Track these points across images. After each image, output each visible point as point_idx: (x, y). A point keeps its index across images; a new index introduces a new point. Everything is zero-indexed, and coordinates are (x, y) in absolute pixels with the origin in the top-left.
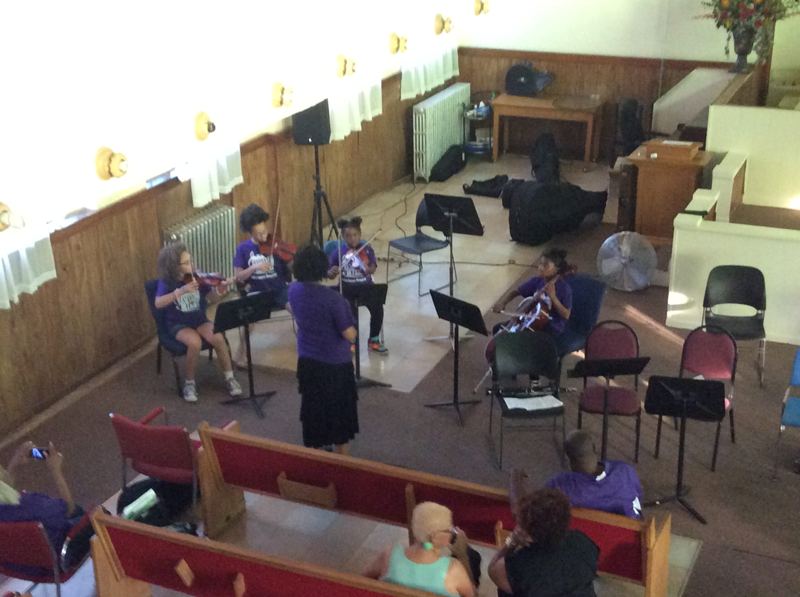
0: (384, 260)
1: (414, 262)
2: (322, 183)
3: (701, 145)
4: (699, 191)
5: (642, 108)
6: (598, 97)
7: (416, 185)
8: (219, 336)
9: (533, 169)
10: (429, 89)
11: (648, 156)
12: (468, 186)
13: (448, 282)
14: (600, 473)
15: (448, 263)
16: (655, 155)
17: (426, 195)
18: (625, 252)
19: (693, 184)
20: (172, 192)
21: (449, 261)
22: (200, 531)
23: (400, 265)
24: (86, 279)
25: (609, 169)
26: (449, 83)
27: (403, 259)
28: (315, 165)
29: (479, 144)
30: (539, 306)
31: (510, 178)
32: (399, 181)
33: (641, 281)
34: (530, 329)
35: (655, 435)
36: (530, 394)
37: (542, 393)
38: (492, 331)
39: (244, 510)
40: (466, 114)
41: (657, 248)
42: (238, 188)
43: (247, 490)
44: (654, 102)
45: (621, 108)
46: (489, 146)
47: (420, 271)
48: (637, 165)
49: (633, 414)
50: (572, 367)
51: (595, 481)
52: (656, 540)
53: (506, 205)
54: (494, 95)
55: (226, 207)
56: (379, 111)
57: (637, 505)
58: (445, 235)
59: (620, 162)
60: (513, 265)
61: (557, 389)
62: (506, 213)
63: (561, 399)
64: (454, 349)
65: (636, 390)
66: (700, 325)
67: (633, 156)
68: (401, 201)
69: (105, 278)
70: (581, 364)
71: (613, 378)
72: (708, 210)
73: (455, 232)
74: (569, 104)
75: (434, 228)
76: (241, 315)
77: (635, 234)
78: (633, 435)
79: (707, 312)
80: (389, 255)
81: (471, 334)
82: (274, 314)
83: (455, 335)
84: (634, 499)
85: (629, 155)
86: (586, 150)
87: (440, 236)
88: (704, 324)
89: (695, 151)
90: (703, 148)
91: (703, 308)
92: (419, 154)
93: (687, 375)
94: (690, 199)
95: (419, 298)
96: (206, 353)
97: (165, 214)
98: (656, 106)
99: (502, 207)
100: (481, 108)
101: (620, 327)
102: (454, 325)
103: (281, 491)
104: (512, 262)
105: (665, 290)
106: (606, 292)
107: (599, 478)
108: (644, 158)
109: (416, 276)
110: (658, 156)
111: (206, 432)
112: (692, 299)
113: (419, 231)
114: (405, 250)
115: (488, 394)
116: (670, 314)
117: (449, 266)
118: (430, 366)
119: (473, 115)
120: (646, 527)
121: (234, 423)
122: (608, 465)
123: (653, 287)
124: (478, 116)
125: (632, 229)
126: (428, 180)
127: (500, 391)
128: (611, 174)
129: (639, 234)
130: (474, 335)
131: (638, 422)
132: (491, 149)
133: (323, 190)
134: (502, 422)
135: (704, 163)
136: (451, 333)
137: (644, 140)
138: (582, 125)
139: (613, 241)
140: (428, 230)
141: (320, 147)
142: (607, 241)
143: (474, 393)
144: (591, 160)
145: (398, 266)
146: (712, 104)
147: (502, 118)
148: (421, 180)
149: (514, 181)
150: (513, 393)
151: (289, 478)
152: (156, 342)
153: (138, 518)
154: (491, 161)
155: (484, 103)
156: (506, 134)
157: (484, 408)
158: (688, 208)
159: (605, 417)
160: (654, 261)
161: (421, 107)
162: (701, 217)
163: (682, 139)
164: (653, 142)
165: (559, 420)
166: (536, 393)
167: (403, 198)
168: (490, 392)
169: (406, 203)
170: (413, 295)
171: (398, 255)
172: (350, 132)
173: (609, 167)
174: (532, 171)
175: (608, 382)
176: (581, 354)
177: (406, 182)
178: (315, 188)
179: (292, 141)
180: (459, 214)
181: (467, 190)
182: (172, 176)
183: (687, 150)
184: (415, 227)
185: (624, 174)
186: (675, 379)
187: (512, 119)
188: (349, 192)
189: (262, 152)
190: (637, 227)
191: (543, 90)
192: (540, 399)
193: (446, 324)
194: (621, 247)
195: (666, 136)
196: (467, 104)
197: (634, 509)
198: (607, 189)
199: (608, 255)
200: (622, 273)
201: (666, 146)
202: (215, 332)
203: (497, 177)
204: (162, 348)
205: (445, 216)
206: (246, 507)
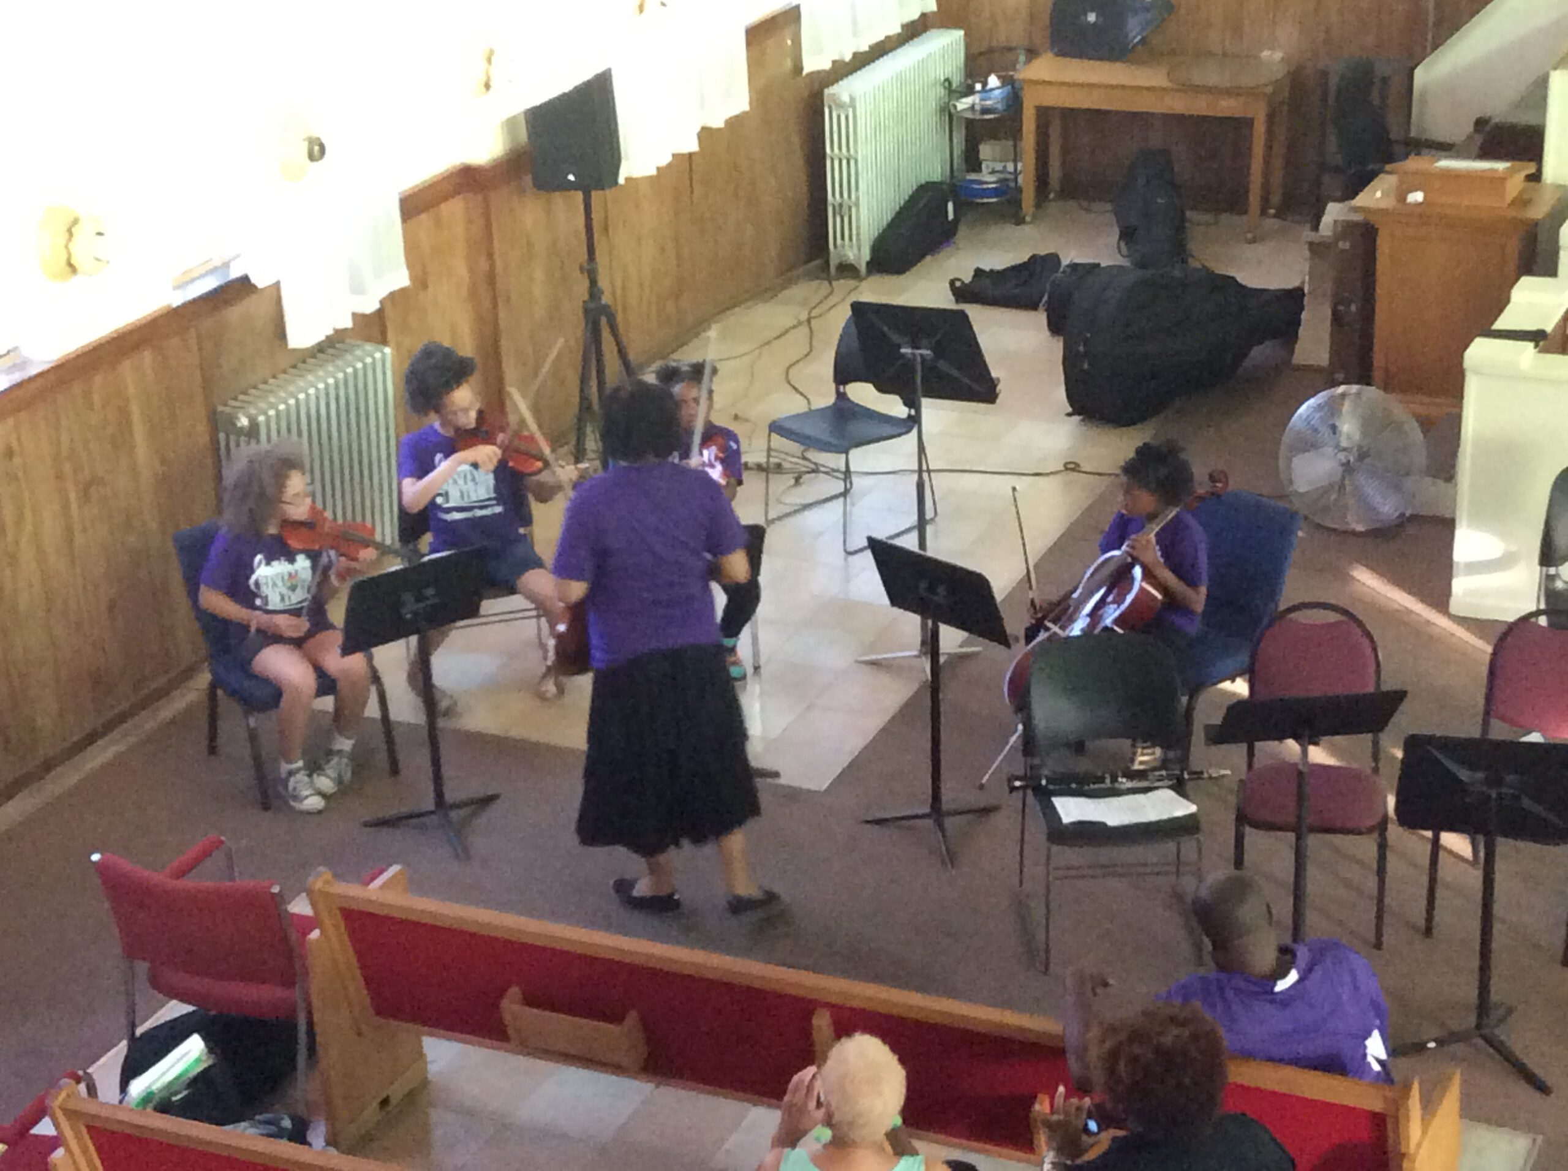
0: (759, 467)
1: (831, 472)
2: (603, 283)
3: (1531, 168)
4: (1525, 281)
5: (1385, 80)
6: (1278, 55)
7: (835, 283)
8: (356, 662)
9: (1121, 238)
10: (865, 48)
11: (1402, 199)
12: (963, 282)
13: (914, 519)
14: (1284, 975)
15: (913, 471)
16: (1417, 197)
17: (859, 309)
18: (1349, 438)
19: (1512, 266)
20: (234, 313)
21: (916, 467)
22: (317, 1136)
23: (797, 480)
24: (29, 528)
25: (1308, 235)
26: (914, 30)
27: (803, 465)
28: (583, 236)
29: (987, 178)
30: (1137, 571)
31: (1065, 262)
32: (795, 273)
33: (1388, 507)
34: (1116, 628)
35: (1425, 880)
36: (1116, 785)
37: (1144, 784)
38: (1022, 634)
39: (425, 1083)
40: (955, 107)
41: (1426, 424)
42: (394, 298)
43: (431, 1035)
44: (1417, 65)
45: (1334, 81)
46: (1012, 185)
47: (845, 494)
48: (1373, 219)
49: (1370, 830)
50: (1217, 719)
51: (1272, 993)
52: (1425, 1132)
53: (1055, 327)
54: (1022, 58)
55: (368, 347)
56: (739, 102)
57: (1375, 1047)
58: (906, 404)
59: (1334, 213)
60: (1075, 474)
61: (1182, 774)
62: (1056, 347)
63: (1192, 797)
64: (929, 677)
65: (1376, 770)
66: (1533, 608)
67: (1362, 200)
68: (800, 323)
69: (77, 527)
70: (1238, 709)
71: (1316, 744)
72: (1549, 328)
73: (925, 396)
74: (1210, 75)
75: (875, 386)
76: (409, 608)
77: (1372, 392)
78: (1372, 883)
79: (1550, 578)
80: (769, 456)
81: (972, 645)
82: (489, 606)
83: (931, 644)
84: (1368, 1034)
85: (1353, 198)
86: (1252, 186)
87: (894, 407)
88: (1543, 606)
89: (1516, 184)
90: (1536, 177)
91: (1538, 568)
92: (841, 205)
93: (1500, 731)
94: (1501, 302)
95: (846, 559)
96: (327, 703)
97: (220, 366)
98: (1421, 76)
99: (1047, 333)
100: (992, 90)
101: (1333, 617)
102: (930, 623)
103: (510, 1031)
104: (1072, 467)
105: (1448, 525)
106: (1300, 534)
107: (1281, 985)
108: (1390, 203)
109: (838, 505)
110: (1425, 198)
111: (327, 895)
112: (1513, 548)
113: (841, 396)
114: (808, 441)
115: (1013, 789)
116: (1460, 585)
117: (915, 477)
118: (873, 724)
119: (972, 108)
120: (1399, 1103)
121: (394, 869)
122: (1303, 954)
123: (1416, 519)
124: (985, 111)
125: (1365, 379)
126: (863, 268)
127: (1044, 782)
128: (1311, 244)
129: (1381, 392)
130: (977, 645)
131: (1383, 847)
132: (1019, 190)
133: (606, 299)
134: (1048, 858)
135: (1538, 211)
136: (923, 643)
137: (1391, 158)
138: (1240, 126)
139: (1320, 408)
140: (863, 393)
141: (595, 194)
142: (1303, 409)
143: (982, 787)
144: (1263, 213)
145: (792, 482)
146: (1555, 68)
147: (1044, 114)
148: (847, 270)
149: (1074, 267)
150: (1074, 786)
151: (531, 1000)
152: (204, 679)
153: (164, 1104)
154: (1020, 221)
155: (999, 77)
156: (1055, 150)
157: (1005, 822)
158: (1499, 325)
159: (1299, 838)
160: (1420, 457)
161: (842, 90)
162: (1531, 345)
163: (1485, 154)
164: (1413, 163)
165: (1189, 846)
166: (1129, 784)
167: (804, 316)
168: (1017, 784)
169: (810, 328)
170: (830, 551)
171: (793, 456)
172: (669, 159)
173: (1308, 226)
174: (1118, 243)
175: (1305, 753)
176: (1240, 687)
177: (812, 276)
178: (586, 297)
179: (528, 179)
180: (939, 350)
181: (962, 293)
182: (235, 273)
183: (1496, 182)
184: (833, 386)
185: (1344, 245)
186: (1468, 743)
187: (1069, 115)
188: (670, 307)
189: (455, 209)
190: (1377, 374)
191: (1143, 41)
192: (1140, 798)
193: (910, 623)
194: (1337, 424)
195: (1445, 148)
196: (957, 80)
197: (1370, 1059)
198: (1303, 283)
199: (1308, 444)
200: (1342, 486)
201: (1448, 174)
202: (348, 649)
203: (1034, 258)
204: (220, 692)
205: (903, 356)
206: (430, 1076)
